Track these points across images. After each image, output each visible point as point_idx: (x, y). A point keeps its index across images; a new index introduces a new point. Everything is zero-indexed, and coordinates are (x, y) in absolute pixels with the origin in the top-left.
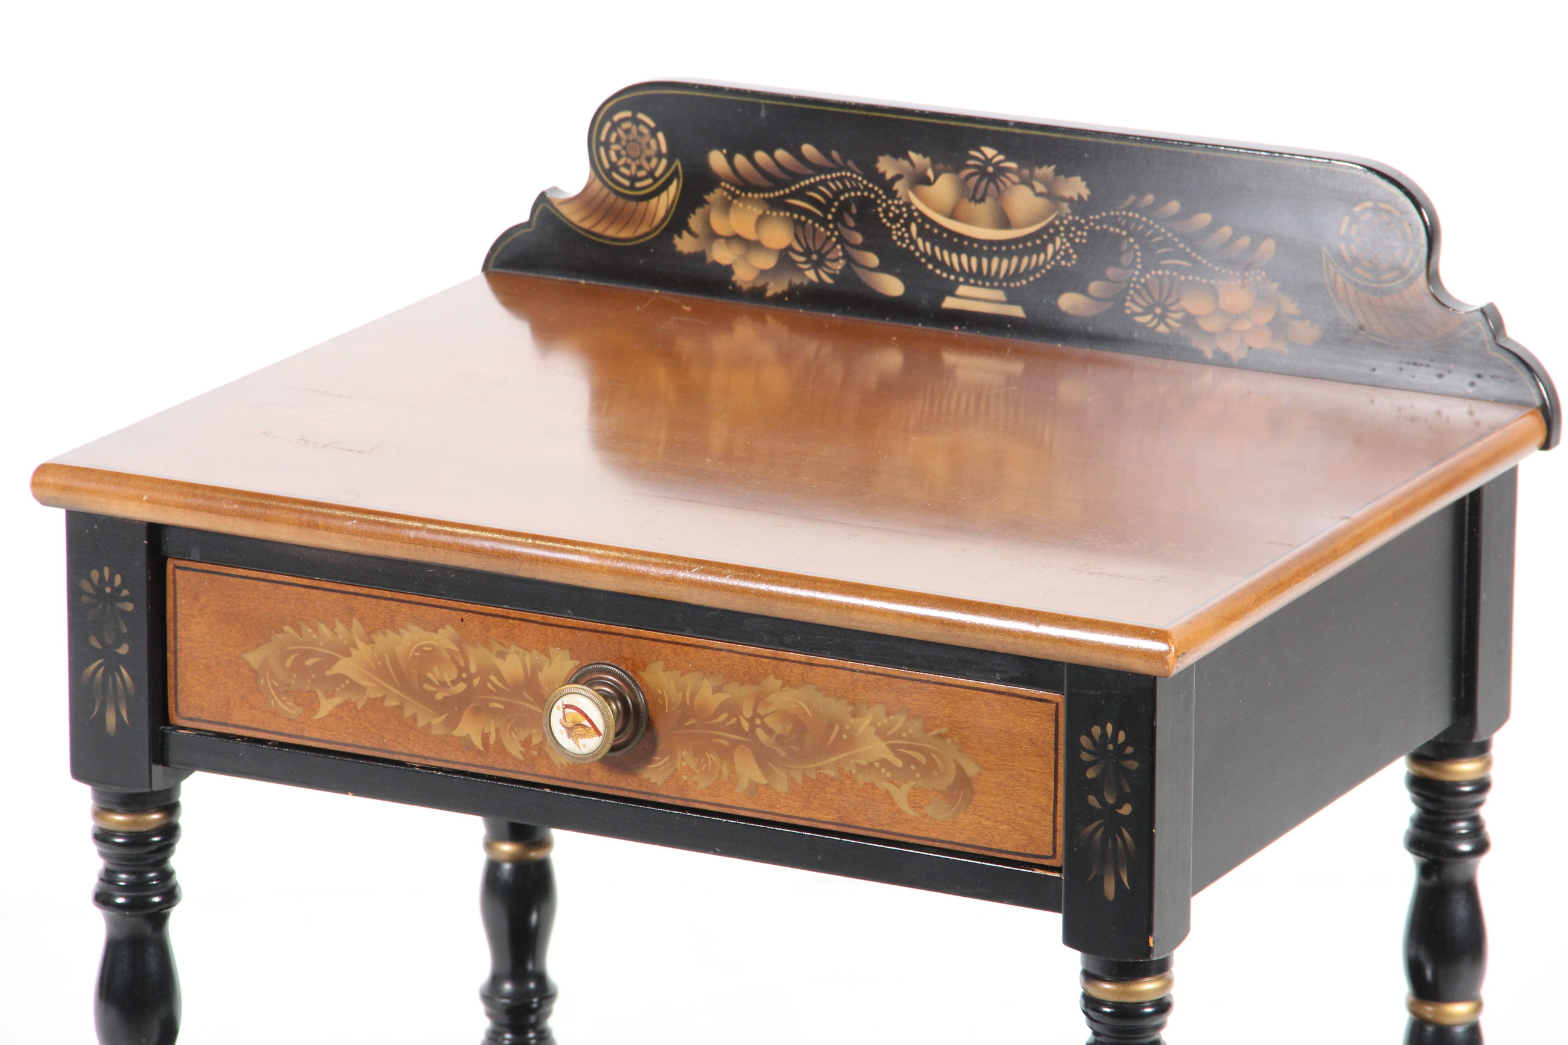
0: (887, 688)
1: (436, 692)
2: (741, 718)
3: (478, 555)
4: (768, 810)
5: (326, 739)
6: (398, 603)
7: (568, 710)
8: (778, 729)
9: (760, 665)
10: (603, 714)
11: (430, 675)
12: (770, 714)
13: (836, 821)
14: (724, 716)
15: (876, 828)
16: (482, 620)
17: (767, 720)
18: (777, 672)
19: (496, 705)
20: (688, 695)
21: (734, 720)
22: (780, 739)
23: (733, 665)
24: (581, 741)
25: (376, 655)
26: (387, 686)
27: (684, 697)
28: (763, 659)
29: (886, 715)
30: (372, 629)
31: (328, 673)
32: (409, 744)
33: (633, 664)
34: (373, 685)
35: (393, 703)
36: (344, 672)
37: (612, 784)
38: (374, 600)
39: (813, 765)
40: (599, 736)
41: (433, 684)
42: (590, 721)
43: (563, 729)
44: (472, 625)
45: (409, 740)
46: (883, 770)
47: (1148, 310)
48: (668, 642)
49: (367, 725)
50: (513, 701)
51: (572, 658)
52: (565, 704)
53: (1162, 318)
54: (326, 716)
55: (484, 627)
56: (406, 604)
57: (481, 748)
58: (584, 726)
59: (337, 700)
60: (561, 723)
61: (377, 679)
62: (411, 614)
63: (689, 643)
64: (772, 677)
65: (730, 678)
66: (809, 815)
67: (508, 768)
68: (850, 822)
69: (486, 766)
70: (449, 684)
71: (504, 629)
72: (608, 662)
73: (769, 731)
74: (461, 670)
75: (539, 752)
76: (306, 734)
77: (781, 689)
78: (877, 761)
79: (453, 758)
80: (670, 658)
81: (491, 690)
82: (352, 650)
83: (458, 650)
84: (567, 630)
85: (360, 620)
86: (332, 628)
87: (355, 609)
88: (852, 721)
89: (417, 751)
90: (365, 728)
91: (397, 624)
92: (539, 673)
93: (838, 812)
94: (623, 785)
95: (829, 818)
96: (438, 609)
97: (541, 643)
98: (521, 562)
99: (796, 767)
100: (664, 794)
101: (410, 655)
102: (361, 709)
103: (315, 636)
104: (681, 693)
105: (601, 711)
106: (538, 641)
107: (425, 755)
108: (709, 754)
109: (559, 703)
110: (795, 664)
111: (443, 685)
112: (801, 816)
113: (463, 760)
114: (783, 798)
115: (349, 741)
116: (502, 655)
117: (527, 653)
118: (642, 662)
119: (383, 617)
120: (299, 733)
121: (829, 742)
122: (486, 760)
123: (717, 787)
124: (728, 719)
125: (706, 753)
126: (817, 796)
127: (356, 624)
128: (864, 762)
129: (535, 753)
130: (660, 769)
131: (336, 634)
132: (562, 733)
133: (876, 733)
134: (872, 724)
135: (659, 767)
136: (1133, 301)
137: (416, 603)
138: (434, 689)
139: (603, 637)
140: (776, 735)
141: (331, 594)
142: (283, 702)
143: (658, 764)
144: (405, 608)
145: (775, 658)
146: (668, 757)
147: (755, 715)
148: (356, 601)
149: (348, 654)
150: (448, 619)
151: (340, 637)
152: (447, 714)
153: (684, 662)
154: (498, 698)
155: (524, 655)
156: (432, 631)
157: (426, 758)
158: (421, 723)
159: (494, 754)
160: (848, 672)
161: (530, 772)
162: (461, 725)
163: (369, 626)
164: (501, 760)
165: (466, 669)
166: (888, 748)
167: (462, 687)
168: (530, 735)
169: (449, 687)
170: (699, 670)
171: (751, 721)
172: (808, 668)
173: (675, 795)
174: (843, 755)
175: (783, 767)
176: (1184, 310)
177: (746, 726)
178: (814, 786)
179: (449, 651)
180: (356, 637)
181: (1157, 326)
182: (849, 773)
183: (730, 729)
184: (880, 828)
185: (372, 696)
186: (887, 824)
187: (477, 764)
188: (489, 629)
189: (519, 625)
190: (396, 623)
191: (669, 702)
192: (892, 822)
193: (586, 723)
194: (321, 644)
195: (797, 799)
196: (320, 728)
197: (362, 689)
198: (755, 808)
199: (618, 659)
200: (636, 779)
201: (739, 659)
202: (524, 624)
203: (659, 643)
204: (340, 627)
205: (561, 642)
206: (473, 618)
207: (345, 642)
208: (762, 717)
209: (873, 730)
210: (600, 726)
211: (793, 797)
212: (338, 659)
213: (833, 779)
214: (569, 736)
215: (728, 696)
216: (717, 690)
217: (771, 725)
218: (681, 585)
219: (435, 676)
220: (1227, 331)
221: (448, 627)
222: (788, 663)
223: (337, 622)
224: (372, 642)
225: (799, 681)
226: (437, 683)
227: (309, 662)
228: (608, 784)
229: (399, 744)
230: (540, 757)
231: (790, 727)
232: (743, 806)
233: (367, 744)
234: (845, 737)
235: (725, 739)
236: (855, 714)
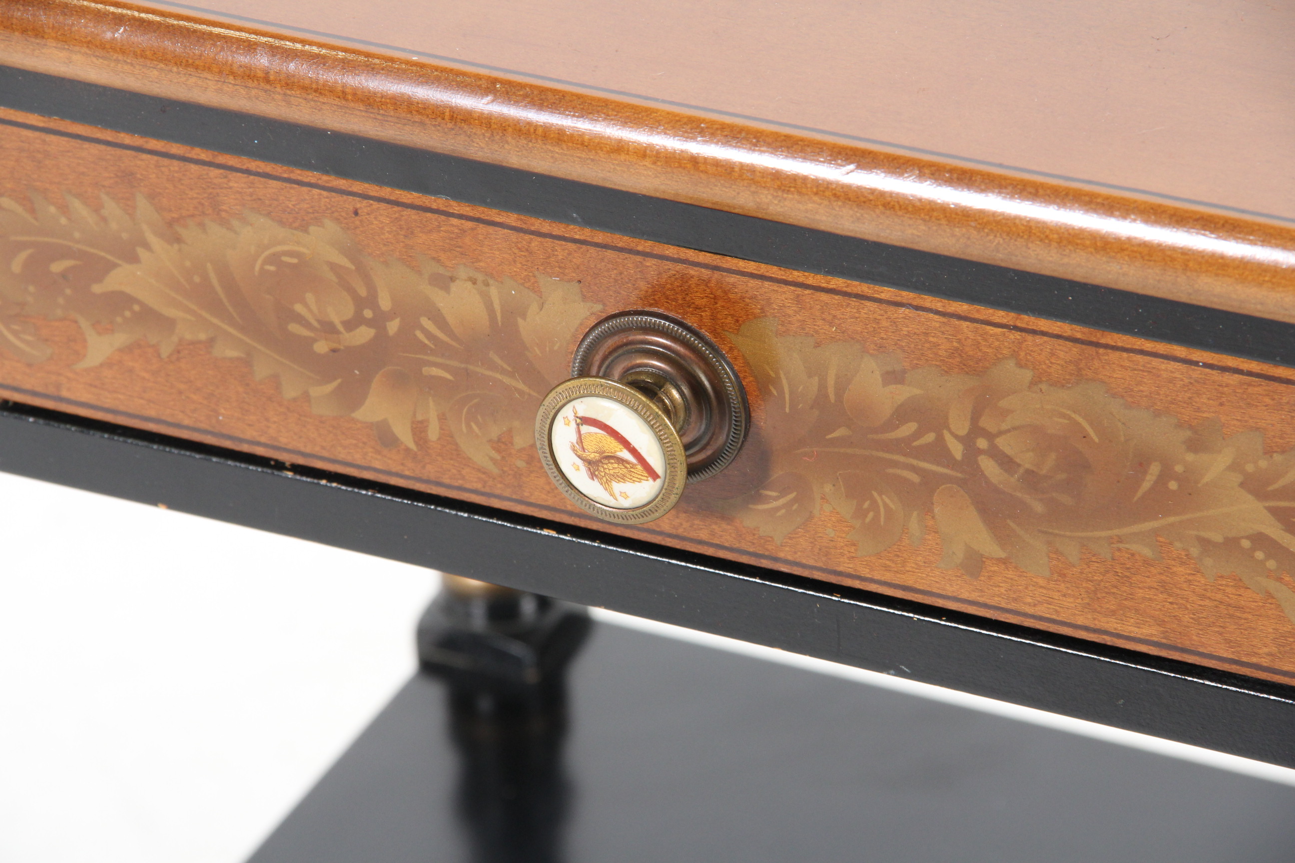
0: (1267, 400)
1: (315, 340)
2: (947, 436)
3: (379, 117)
4: (1009, 607)
5: (107, 406)
6: (221, 171)
7: (585, 429)
8: (1027, 460)
9: (985, 340)
10: (660, 440)
11: (299, 308)
12: (1008, 431)
13: (1155, 639)
14: (908, 429)
15: (1244, 659)
16: (397, 215)
17: (1000, 442)
18: (1022, 354)
19: (435, 371)
20: (831, 382)
21: (930, 437)
22: (1031, 480)
23: (926, 334)
24: (617, 487)
25: (188, 264)
26: (215, 321)
27: (822, 386)
28: (988, 328)
29: (1265, 453)
30: (175, 215)
31: (97, 289)
32: (268, 427)
33: (714, 318)
34: (189, 317)
35: (232, 353)
36: (128, 290)
37: (680, 531)
38: (176, 163)
39: (1104, 534)
40: (654, 480)
41: (307, 325)
42: (634, 452)
43: (579, 462)
44: (375, 222)
45: (267, 420)
46: (1260, 555)
48: (786, 283)
49: (182, 387)
50: (471, 367)
51: (584, 298)
52: (580, 414)
54: (101, 365)
55: (401, 228)
56: (239, 174)
57: (412, 446)
59: (121, 339)
60: (574, 450)
61: (194, 307)
62: (251, 195)
63: (831, 286)
64: (1011, 364)
65: (919, 359)
66: (1097, 622)
67: (468, 486)
68: (1187, 644)
69: (425, 478)
70: (341, 328)
71: (442, 234)
72: (661, 311)
73: (1007, 463)
74: (360, 303)
75: (528, 463)
76: (65, 393)
77: (1029, 387)
78: (1247, 538)
79: (358, 458)
80: (790, 312)
81: (425, 345)
82: (140, 251)
83: (353, 268)
84: (571, 246)
85: (152, 197)
86: (97, 209)
87: (139, 176)
88: (1190, 457)
89: (284, 440)
90: (180, 392)
91: (225, 211)
92: (520, 321)
93: (1161, 623)
94: (704, 535)
95: (1135, 632)
96: (305, 189)
97: (519, 265)
98: (469, 137)
99: (1068, 534)
100: (790, 558)
101: (257, 268)
102: (169, 357)
103: (63, 221)
104: (816, 378)
105: (656, 433)
106: (515, 261)
107: (302, 449)
108: (880, 494)
109: (567, 412)
110: (1061, 341)
111: (329, 329)
112: (1079, 623)
113: (377, 465)
114: (1041, 587)
115: (152, 413)
116: (444, 282)
117: (491, 282)
118: (732, 315)
119: (195, 196)
120: (51, 390)
121: (1140, 494)
122: (424, 467)
123: (898, 556)
124: (917, 435)
125: (875, 494)
126: (1114, 590)
127: (142, 204)
128: (1218, 538)
129: (521, 464)
130: (779, 514)
131: (104, 219)
132: (578, 469)
133: (1242, 484)
134: (1234, 467)
135: (778, 509)
137: (258, 174)
138: (311, 334)
139: (648, 264)
140: (1021, 470)
141: (86, 145)
142: (15, 333)
143: (774, 504)
144: (238, 182)
145: (1016, 328)
146: (794, 494)
147: (976, 431)
148: (139, 163)
149: (134, 259)
150: (327, 209)
151: (114, 226)
152: (339, 381)
153: (820, 323)
154: (439, 360)
155: (487, 285)
156: (296, 229)
157: (303, 454)
158: (290, 392)
159: (439, 458)
160: (1177, 365)
161: (514, 497)
162: (368, 402)
163: (170, 211)
164: (454, 471)
165: (371, 301)
166: (1269, 514)
167: (364, 334)
168: (510, 431)
169: (338, 332)
170: (853, 339)
171: (968, 441)
172: (1091, 350)
173: (811, 562)
174: (1172, 519)
175: (1040, 531)
177: (957, 450)
178: (1107, 572)
179: (333, 267)
180: (145, 227)
182: (1183, 553)
183: (922, 453)
184: (1254, 660)
185: (188, 336)
186: (1270, 654)
187: (407, 473)
188: (412, 233)
189: (473, 229)
190: (224, 207)
191: (791, 393)
192: (1280, 653)
193: (626, 455)
194: (77, 235)
195: (1070, 592)
196: (91, 385)
197: (169, 324)
198: (981, 600)
199: (682, 305)
200: (729, 527)
201: (937, 325)
202: (482, 229)
203: (767, 284)
204: (111, 207)
205: (560, 267)
206: (378, 209)
207: (125, 236)
208: (991, 437)
209: (1236, 478)
210: (656, 459)
211: (1062, 586)
212: (115, 266)
213: (1147, 562)
214: (593, 476)
215: (917, 391)
216: (893, 377)
217: (1008, 451)
218: (814, 202)
219: (310, 310)
221: (328, 223)
222: (1045, 338)
223: (104, 197)
224: (178, 240)
225: (1071, 374)
226: (315, 324)
227: (57, 267)
228: (674, 532)
229: (250, 425)
230: (531, 472)
231: (1051, 459)
232: (955, 594)
233: (186, 422)
234: (1173, 485)
235: (914, 469)
236: (1194, 445)
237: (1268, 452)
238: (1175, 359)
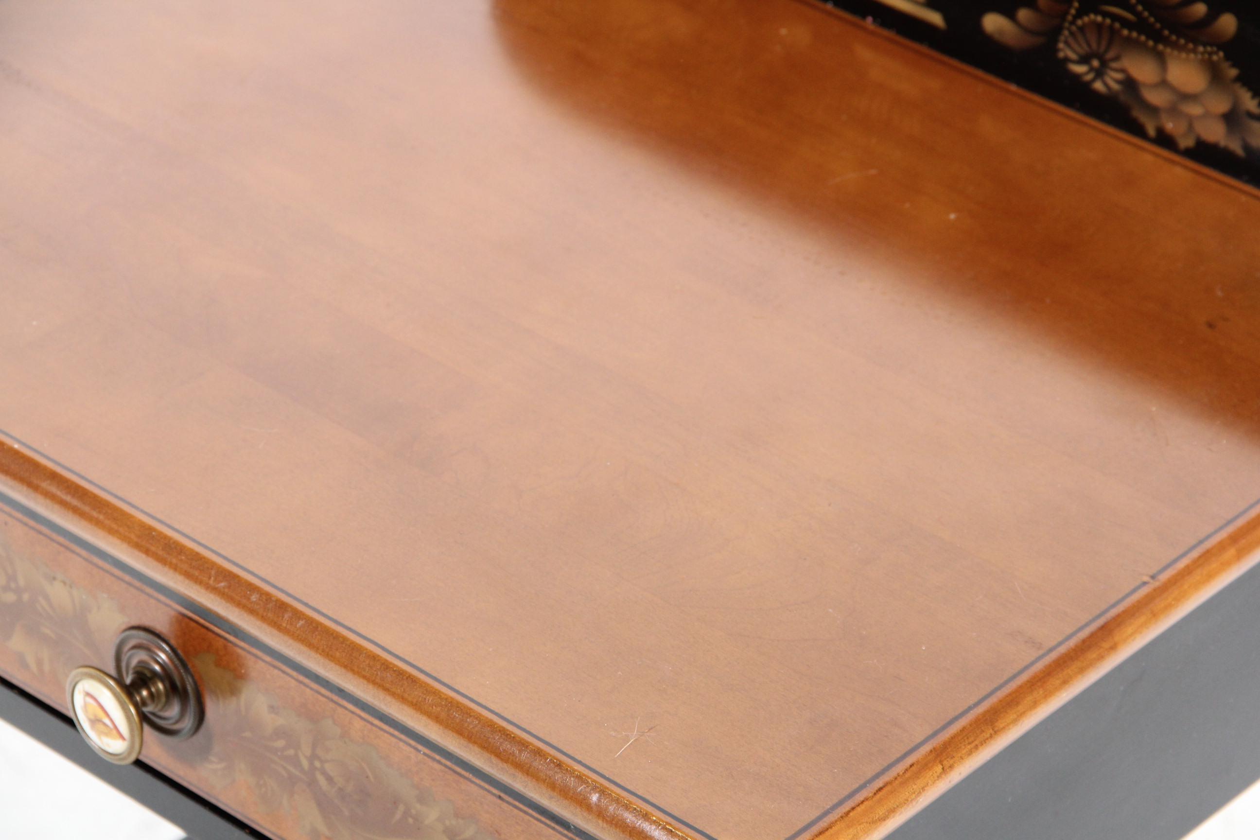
0: (455, 785)
2: (300, 753)
7: (88, 699)
8: (340, 782)
10: (126, 716)
12: (330, 761)
14: (280, 744)
16: (26, 532)
17: (326, 766)
18: (336, 717)
19: (46, 631)
21: (292, 752)
22: (342, 794)
23: (289, 690)
24: (104, 739)
27: (238, 703)
28: (320, 696)
29: (455, 817)
37: (170, 768)
40: (123, 741)
42: (111, 720)
43: (85, 718)
44: (15, 532)
47: (1084, 60)
48: (219, 636)
50: (64, 634)
51: (120, 612)
52: (86, 690)
53: (1099, 74)
57: (35, 671)
58: (105, 724)
63: (241, 646)
64: (330, 722)
65: (285, 703)
73: (330, 779)
74: (9, 578)
77: (341, 738)
81: (42, 614)
84: (113, 578)
88: (419, 807)
92: (88, 615)
99: (360, 832)
100: (224, 801)
104: (235, 698)
105: (124, 713)
109: (80, 687)
116: (50, 579)
121: (395, 820)
124: (285, 748)
125: (266, 777)
130: (219, 773)
133: (444, 831)
134: (440, 820)
135: (217, 770)
136: (1066, 43)
140: (337, 787)
147: (314, 756)
153: (236, 665)
154: (49, 625)
155: (72, 588)
162: (14, 639)
165: (15, 579)
167: (11, 597)
171: (310, 761)
173: (235, 808)
175: (346, 826)
176: (1123, 71)
177: (305, 764)
181: (1093, 80)
183: (288, 760)
188: (34, 545)
193: (108, 722)
200: (194, 773)
205: (108, 589)
206: (17, 525)
208: (322, 762)
210: (123, 730)
214: (92, 729)
215: (284, 722)
216: (273, 710)
217: (330, 773)
220: (1174, 111)
228: (167, 766)
231: (352, 786)
234: (411, 820)
235: (284, 768)
236: (421, 799)
237: (457, 815)
238: (410, 745)
